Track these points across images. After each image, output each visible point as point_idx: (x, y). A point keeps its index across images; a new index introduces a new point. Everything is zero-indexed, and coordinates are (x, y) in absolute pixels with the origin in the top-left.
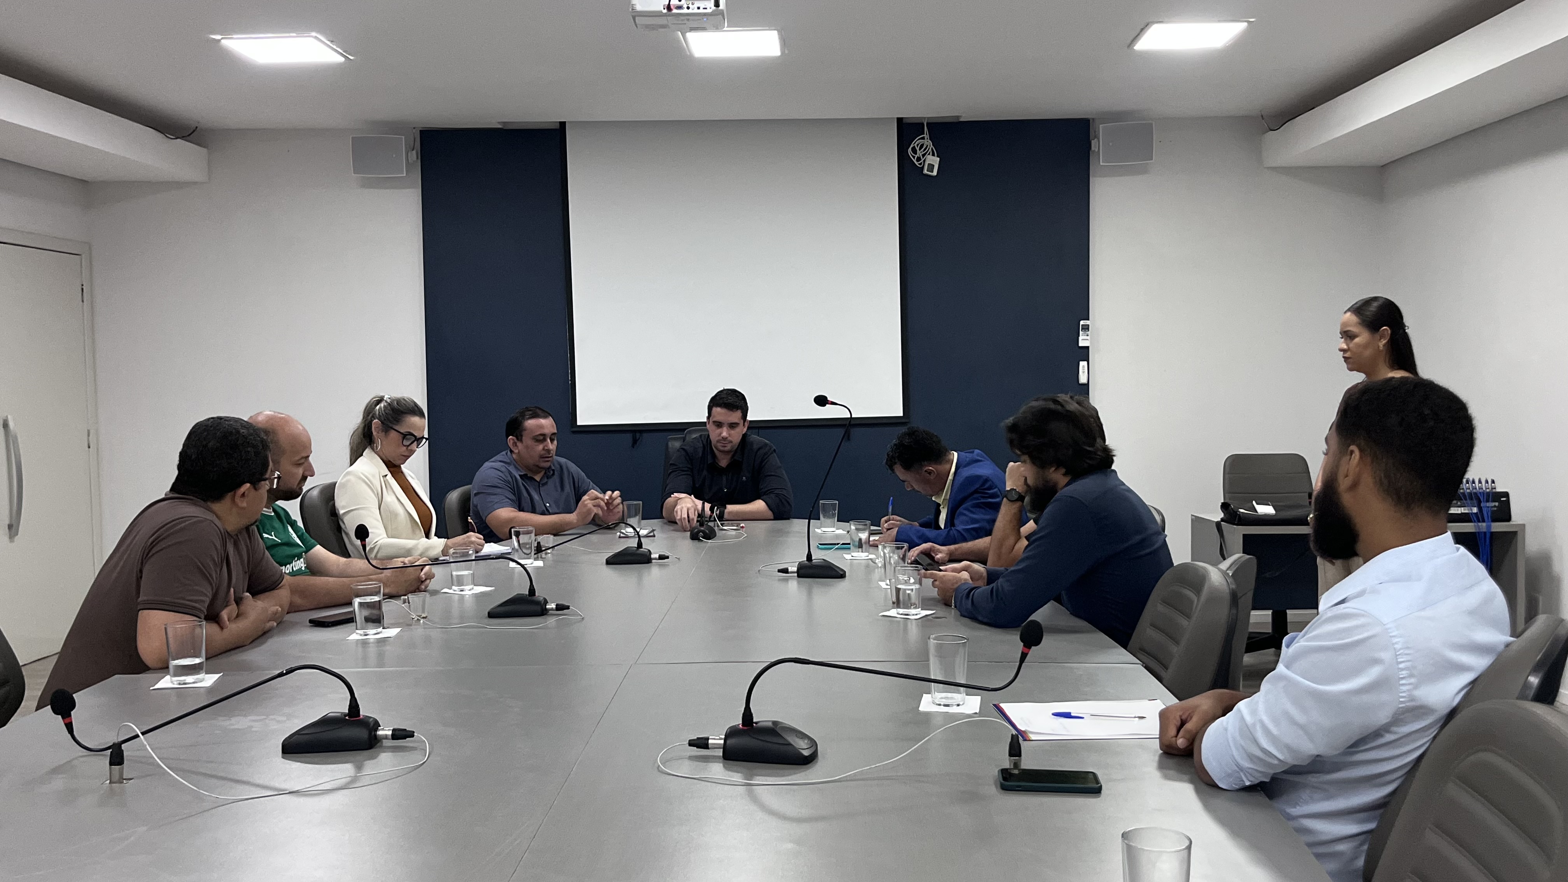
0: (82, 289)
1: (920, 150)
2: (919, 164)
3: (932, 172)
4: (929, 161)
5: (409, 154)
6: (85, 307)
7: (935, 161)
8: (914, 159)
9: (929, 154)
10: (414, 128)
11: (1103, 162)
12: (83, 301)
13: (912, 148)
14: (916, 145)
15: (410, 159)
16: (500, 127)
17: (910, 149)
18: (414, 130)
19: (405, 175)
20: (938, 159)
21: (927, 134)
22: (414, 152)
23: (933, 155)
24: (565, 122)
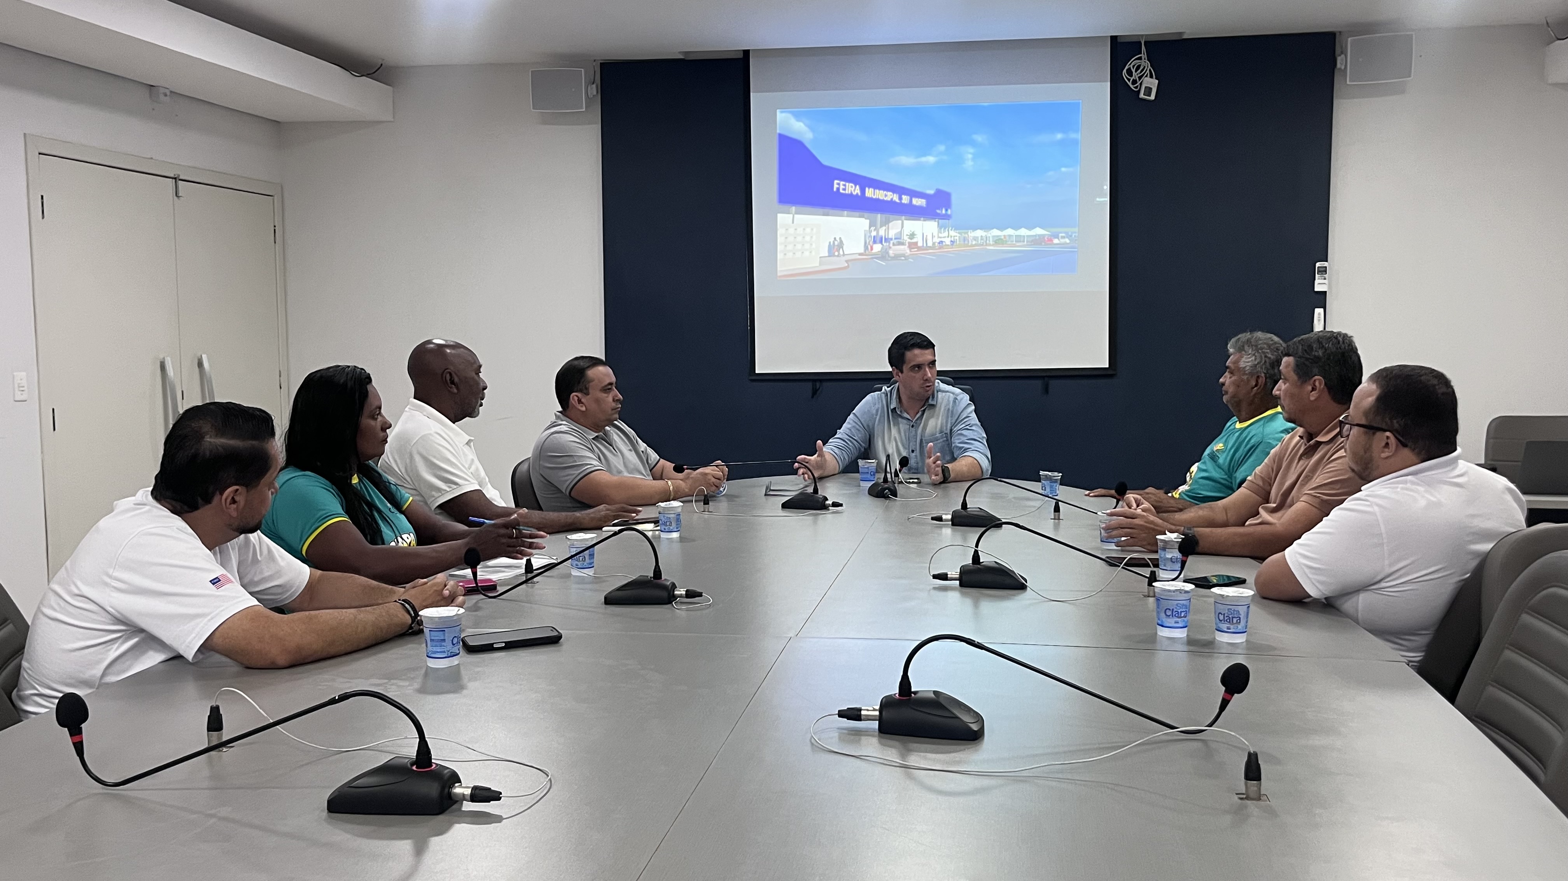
0: (275, 230)
1: (1136, 71)
2: (1135, 88)
3: (1150, 96)
4: (1147, 84)
5: (589, 87)
6: (277, 248)
7: (1152, 83)
8: (1129, 82)
9: (1146, 76)
10: (595, 61)
11: (1350, 81)
12: (275, 243)
13: (1127, 70)
14: (1131, 66)
15: (589, 94)
16: (682, 57)
17: (1125, 71)
18: (594, 64)
19: (584, 110)
20: (1157, 81)
21: (1144, 54)
22: (594, 86)
23: (1151, 77)
24: (749, 50)
